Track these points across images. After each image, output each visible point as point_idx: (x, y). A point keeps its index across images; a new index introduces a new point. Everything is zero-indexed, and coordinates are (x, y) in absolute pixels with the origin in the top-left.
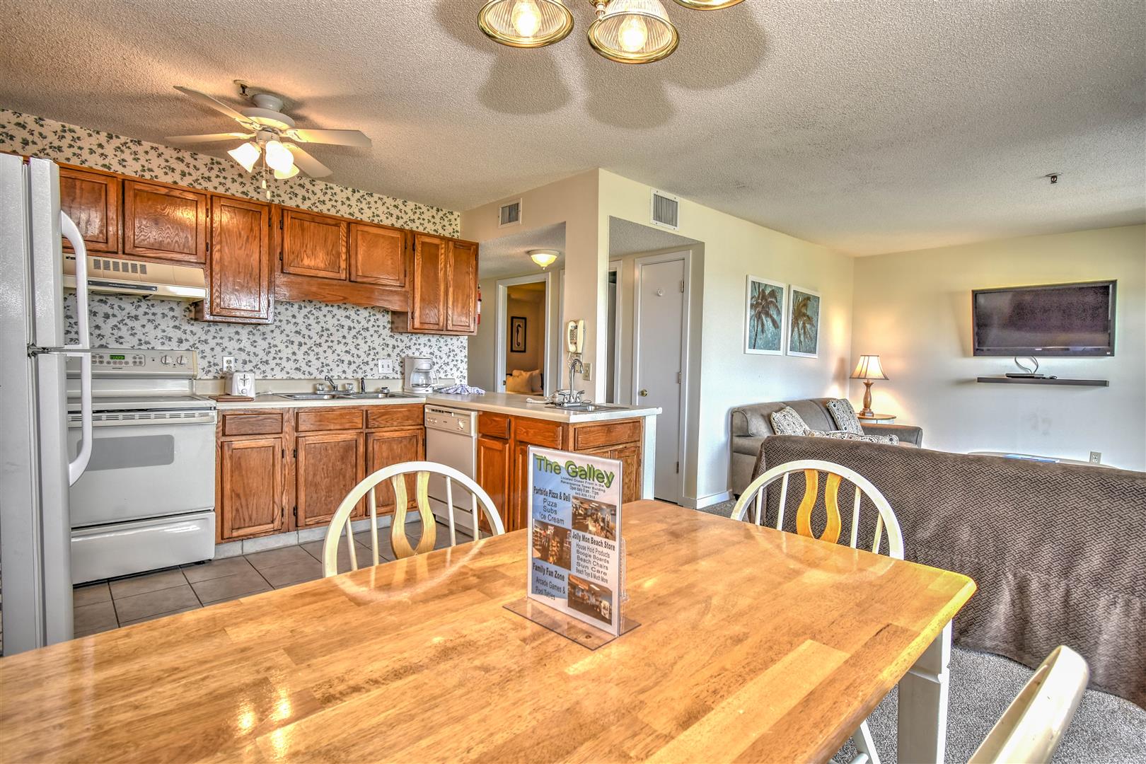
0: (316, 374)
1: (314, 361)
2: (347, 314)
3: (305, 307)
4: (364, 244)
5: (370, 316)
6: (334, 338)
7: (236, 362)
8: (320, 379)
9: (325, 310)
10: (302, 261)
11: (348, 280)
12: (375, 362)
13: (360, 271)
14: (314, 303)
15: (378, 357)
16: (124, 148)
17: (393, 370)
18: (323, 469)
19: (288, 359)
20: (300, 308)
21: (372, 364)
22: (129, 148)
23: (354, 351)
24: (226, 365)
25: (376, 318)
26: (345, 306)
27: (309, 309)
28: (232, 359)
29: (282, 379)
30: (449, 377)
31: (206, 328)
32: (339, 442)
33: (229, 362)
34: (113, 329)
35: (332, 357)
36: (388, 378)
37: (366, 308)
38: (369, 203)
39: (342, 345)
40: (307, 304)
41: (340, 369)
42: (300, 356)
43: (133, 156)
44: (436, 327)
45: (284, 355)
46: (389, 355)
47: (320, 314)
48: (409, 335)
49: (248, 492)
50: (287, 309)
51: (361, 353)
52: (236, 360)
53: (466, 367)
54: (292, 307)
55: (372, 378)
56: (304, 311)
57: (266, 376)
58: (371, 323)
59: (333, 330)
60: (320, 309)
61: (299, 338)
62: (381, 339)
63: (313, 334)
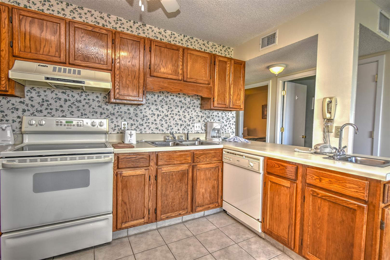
0: (165, 131)
1: (165, 124)
2: (180, 100)
3: (161, 96)
4: (191, 61)
5: (191, 101)
6: (174, 112)
7: (128, 125)
8: (167, 133)
9: (170, 98)
10: (160, 69)
11: (182, 80)
12: (193, 125)
13: (189, 75)
14: (165, 94)
15: (194, 122)
16: (74, 11)
17: (201, 128)
18: (170, 186)
19: (152, 123)
20: (158, 97)
21: (191, 125)
22: (77, 11)
23: (183, 119)
24: (123, 126)
25: (193, 102)
26: (179, 96)
27: (162, 97)
28: (126, 123)
29: (149, 133)
30: (227, 132)
31: (114, 107)
32: (179, 171)
33: (124, 125)
34: (69, 107)
35: (173, 122)
36: (199, 133)
37: (189, 97)
38: (191, 42)
39: (177, 116)
40: (161, 94)
41: (177, 128)
42: (158, 122)
43: (79, 16)
44: (225, 106)
45: (150, 121)
46: (199, 121)
47: (167, 100)
48: (209, 110)
49: (131, 201)
50: (152, 97)
51: (186, 120)
52: (128, 123)
53: (235, 127)
54: (155, 96)
55: (191, 133)
56: (160, 98)
57: (142, 132)
58: (191, 104)
59: (173, 108)
60: (168, 97)
61: (158, 112)
62: (196, 113)
63: (164, 110)
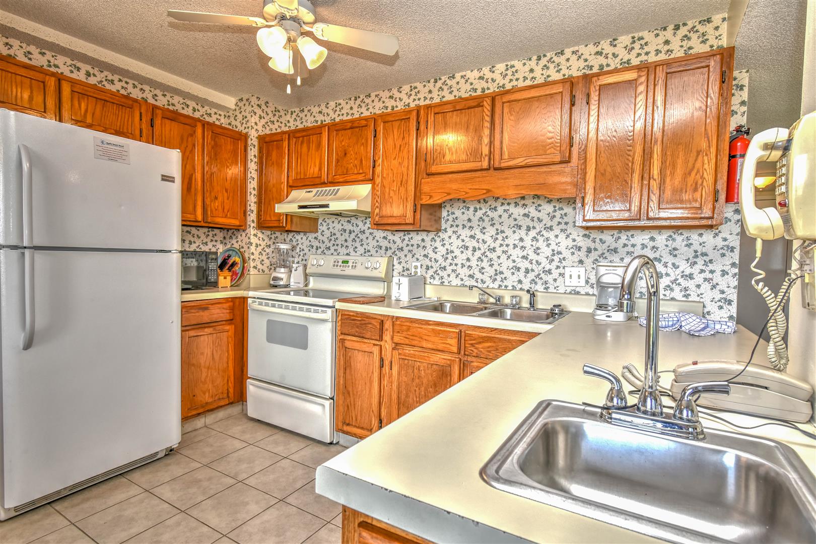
0: (489, 282)
1: (488, 269)
2: (526, 211)
3: (480, 209)
4: (512, 118)
5: (555, 211)
6: (510, 241)
7: (421, 267)
8: (493, 288)
9: (500, 209)
11: (492, 169)
12: (561, 270)
13: (506, 153)
14: (489, 203)
15: (564, 263)
17: (587, 282)
19: (463, 266)
20: (476, 210)
21: (555, 273)
23: (532, 256)
24: (413, 270)
25: (563, 212)
26: (523, 202)
27: (484, 211)
28: (419, 264)
29: (457, 286)
30: (693, 297)
32: (432, 365)
33: (416, 267)
35: (506, 263)
36: (578, 293)
37: (550, 201)
39: (518, 249)
40: (482, 205)
41: (515, 278)
42: (474, 263)
45: (459, 261)
46: (581, 262)
47: (494, 215)
48: (615, 232)
50: (463, 213)
51: (541, 258)
52: (421, 265)
53: (735, 282)
54: (468, 210)
55: (555, 291)
56: (479, 213)
57: (444, 282)
58: (557, 219)
59: (508, 232)
60: (495, 209)
61: (474, 243)
62: (570, 241)
63: (487, 237)
